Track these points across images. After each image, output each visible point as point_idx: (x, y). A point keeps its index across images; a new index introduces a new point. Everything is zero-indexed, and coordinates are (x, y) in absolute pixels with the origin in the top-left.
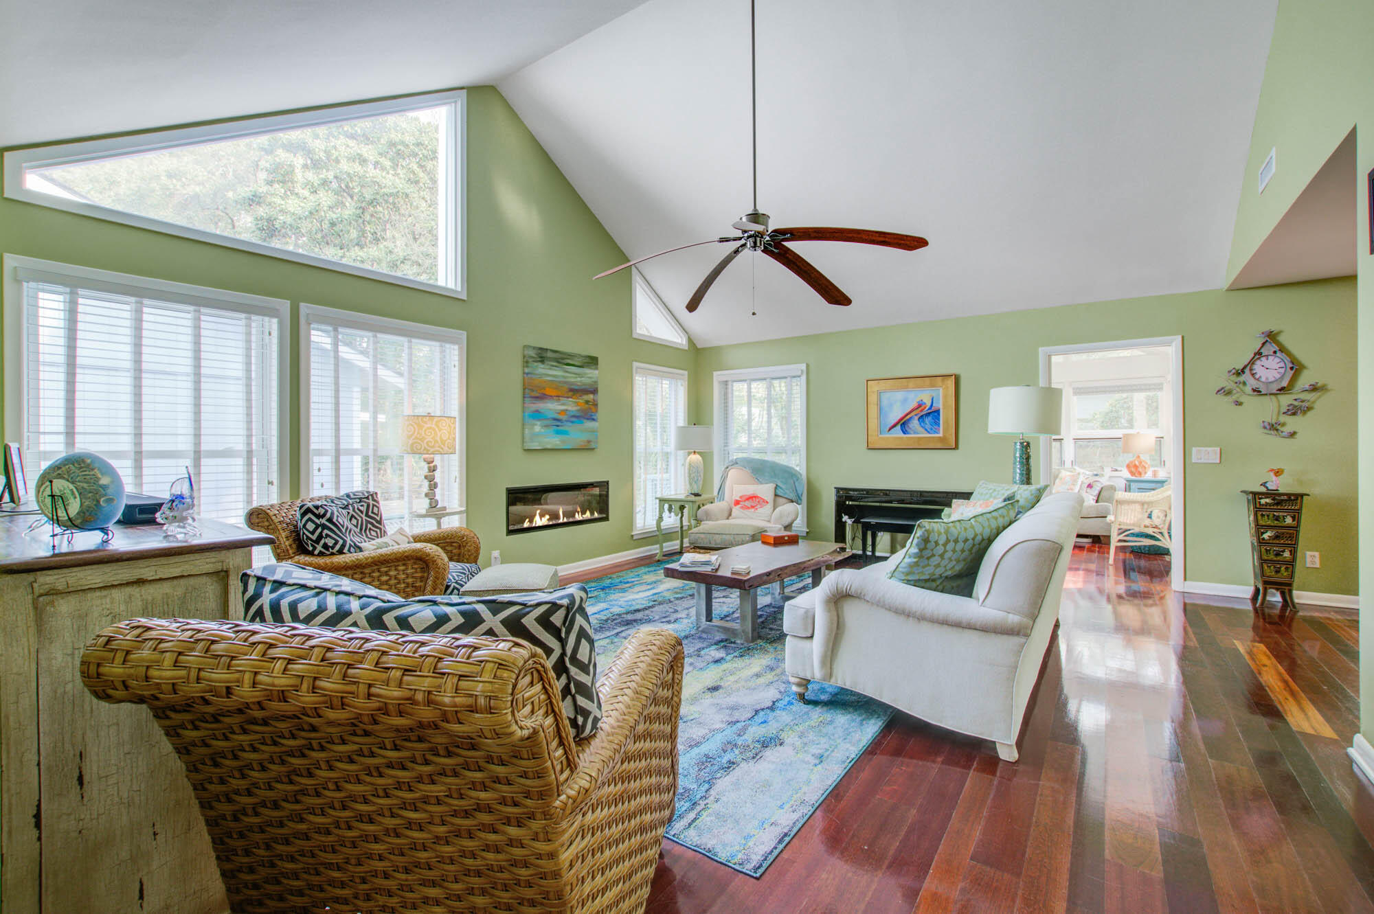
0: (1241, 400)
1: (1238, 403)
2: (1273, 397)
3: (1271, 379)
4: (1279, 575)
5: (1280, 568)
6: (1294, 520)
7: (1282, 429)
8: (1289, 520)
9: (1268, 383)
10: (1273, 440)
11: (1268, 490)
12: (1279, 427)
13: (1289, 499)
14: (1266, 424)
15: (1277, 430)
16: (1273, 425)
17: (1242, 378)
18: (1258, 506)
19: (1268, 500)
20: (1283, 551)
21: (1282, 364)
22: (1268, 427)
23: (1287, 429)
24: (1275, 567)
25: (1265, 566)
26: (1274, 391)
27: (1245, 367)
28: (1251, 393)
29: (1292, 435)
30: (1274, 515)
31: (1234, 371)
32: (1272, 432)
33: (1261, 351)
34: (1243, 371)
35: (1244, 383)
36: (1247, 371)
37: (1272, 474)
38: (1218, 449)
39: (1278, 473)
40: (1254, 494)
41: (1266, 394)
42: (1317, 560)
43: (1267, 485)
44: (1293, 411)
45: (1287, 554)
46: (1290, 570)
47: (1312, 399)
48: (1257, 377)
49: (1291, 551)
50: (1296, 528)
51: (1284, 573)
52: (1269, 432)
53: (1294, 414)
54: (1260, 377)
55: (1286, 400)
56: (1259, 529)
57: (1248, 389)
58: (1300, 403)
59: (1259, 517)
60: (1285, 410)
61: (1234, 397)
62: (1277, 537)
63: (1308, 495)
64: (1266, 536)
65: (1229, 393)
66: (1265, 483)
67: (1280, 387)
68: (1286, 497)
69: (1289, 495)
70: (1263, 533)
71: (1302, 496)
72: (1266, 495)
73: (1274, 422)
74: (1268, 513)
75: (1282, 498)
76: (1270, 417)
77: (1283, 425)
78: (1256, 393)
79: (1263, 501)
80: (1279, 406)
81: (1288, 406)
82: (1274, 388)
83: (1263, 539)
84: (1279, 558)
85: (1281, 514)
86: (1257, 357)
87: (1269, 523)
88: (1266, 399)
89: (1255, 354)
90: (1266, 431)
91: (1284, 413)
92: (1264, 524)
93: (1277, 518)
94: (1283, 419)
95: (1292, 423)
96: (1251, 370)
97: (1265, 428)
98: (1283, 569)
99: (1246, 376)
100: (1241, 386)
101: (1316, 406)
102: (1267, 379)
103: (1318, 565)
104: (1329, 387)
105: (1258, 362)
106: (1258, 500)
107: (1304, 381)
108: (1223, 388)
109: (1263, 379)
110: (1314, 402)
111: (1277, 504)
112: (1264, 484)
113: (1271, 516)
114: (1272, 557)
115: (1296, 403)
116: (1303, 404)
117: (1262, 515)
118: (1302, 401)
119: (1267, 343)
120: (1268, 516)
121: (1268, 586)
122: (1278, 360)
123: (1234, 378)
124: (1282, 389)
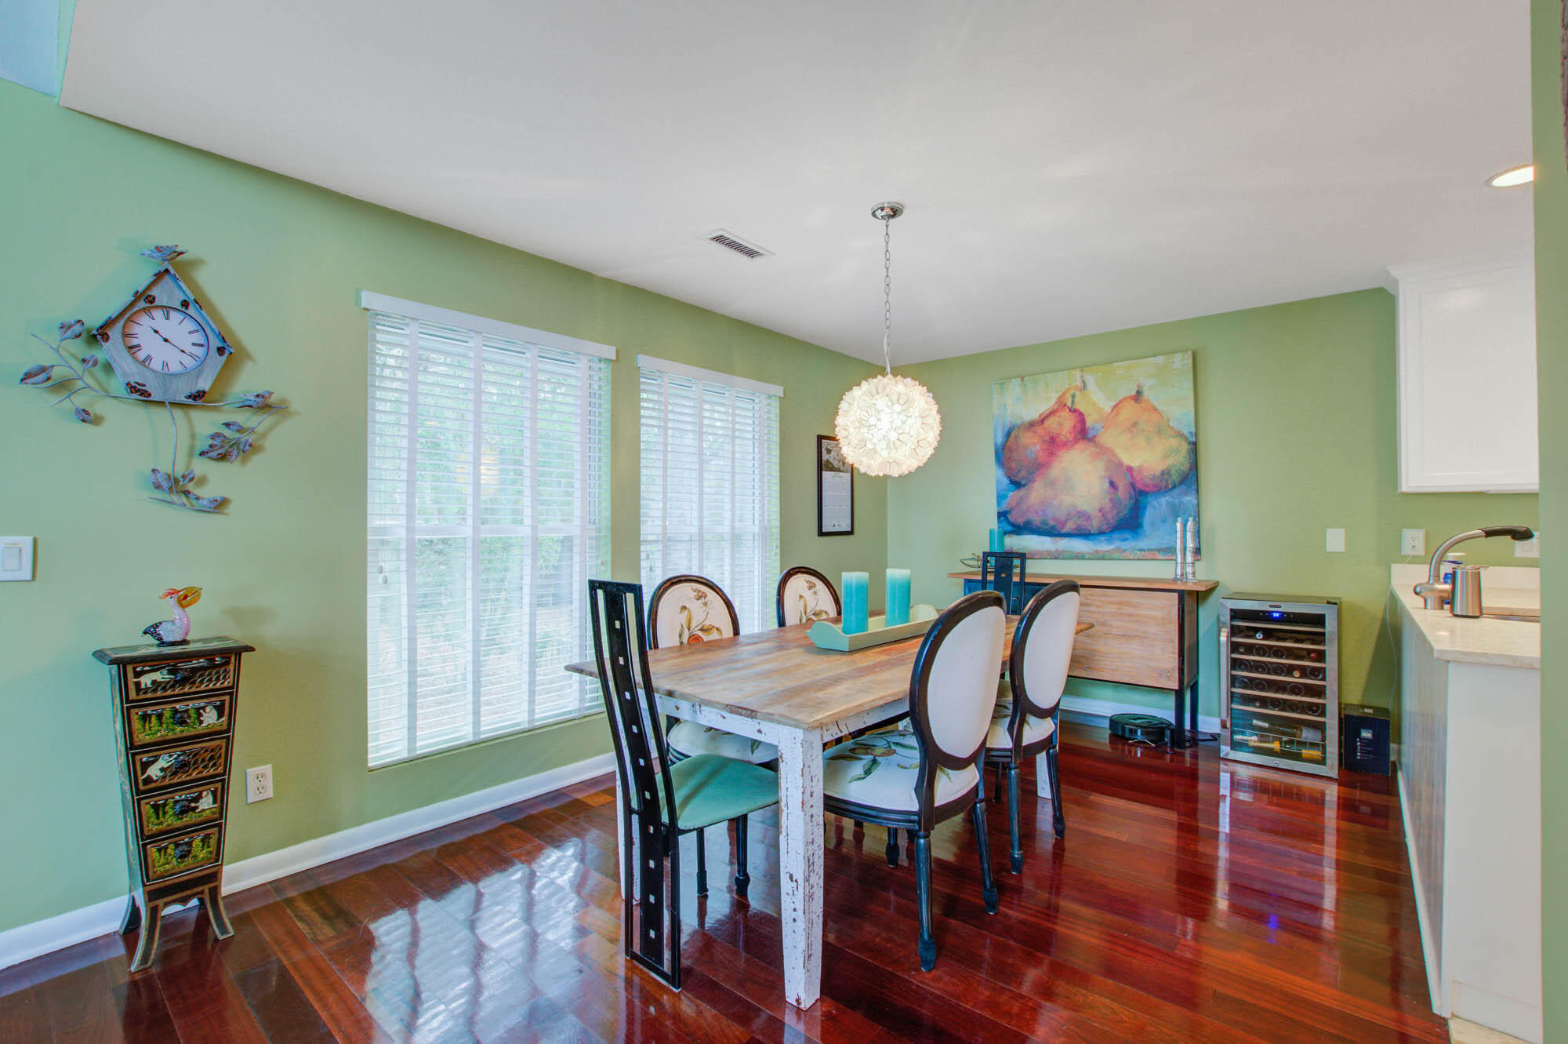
0: (100, 407)
1: (86, 416)
2: (178, 413)
3: (175, 368)
4: (189, 860)
5: (190, 844)
6: (220, 715)
7: (198, 492)
8: (210, 718)
9: (167, 376)
10: (179, 519)
11: (162, 643)
12: (190, 487)
13: (213, 666)
14: (160, 478)
15: (187, 493)
16: (176, 481)
17: (101, 353)
18: (133, 695)
19: (158, 676)
20: (197, 799)
21: (199, 338)
22: (165, 485)
23: (207, 493)
24: (177, 845)
25: (152, 851)
26: (182, 399)
27: (110, 323)
28: (123, 391)
29: (219, 505)
30: (175, 711)
31: (77, 328)
32: (175, 498)
33: (154, 292)
34: (99, 335)
35: (108, 368)
36: (115, 333)
37: (171, 602)
38: (29, 540)
39: (185, 598)
40: (122, 663)
41: (161, 403)
42: (269, 782)
43: (161, 631)
44: (223, 450)
45: (206, 803)
46: (213, 841)
47: (260, 429)
48: (141, 355)
49: (214, 794)
50: (225, 734)
51: (200, 852)
52: (167, 497)
53: (223, 457)
54: (149, 358)
55: (206, 423)
56: (136, 752)
57: (117, 385)
58: (238, 435)
59: (137, 724)
60: (206, 448)
61: (80, 400)
62: (182, 766)
63: (252, 649)
64: (154, 771)
65: (63, 386)
66: (156, 626)
67: (194, 391)
68: (202, 662)
69: (209, 655)
70: (146, 766)
71: (238, 651)
72: (154, 662)
73: (179, 473)
74: (159, 708)
75: (195, 663)
76: (172, 458)
77: (202, 481)
78: (136, 396)
79: (146, 680)
80: (193, 436)
81: (213, 437)
82: (181, 393)
83: (148, 780)
84: (187, 819)
85: (191, 704)
86: (142, 304)
87: (163, 733)
88: (161, 415)
89: (138, 296)
90: (159, 494)
91: (202, 454)
92: (148, 739)
93: (181, 719)
94: (201, 466)
95: (218, 479)
96: (126, 335)
97: (158, 486)
98: (197, 843)
99: (112, 349)
100: (98, 371)
101: (269, 443)
102: (165, 364)
103: (270, 793)
104: (294, 406)
105: (144, 319)
106: (132, 680)
107: (247, 383)
108: (43, 369)
109: (156, 364)
110: (264, 435)
111: (183, 681)
112: (152, 630)
113: (167, 714)
114: (170, 820)
115: (227, 432)
116: (244, 437)
117: (145, 718)
118: (241, 430)
119: (167, 279)
120: (160, 716)
121: (160, 902)
122: (193, 326)
123: (79, 348)
124: (199, 396)
